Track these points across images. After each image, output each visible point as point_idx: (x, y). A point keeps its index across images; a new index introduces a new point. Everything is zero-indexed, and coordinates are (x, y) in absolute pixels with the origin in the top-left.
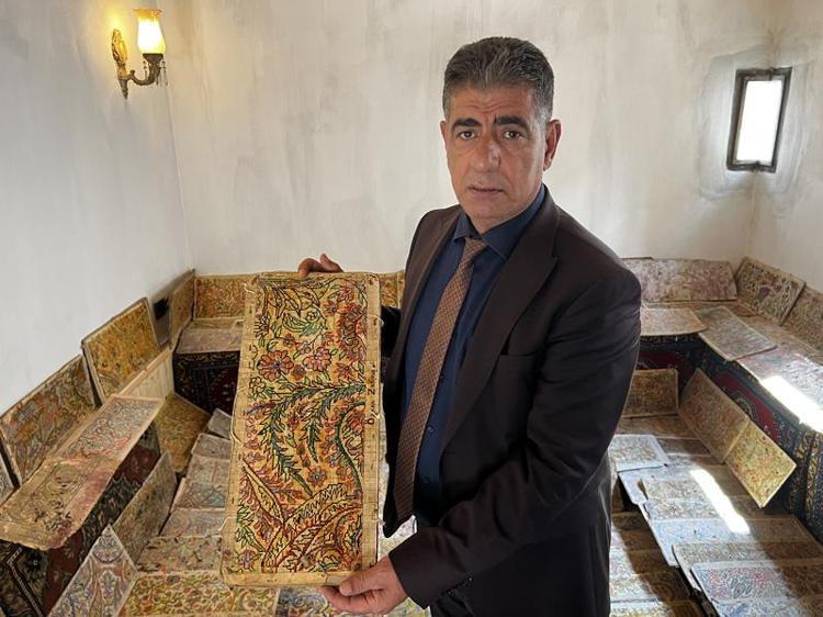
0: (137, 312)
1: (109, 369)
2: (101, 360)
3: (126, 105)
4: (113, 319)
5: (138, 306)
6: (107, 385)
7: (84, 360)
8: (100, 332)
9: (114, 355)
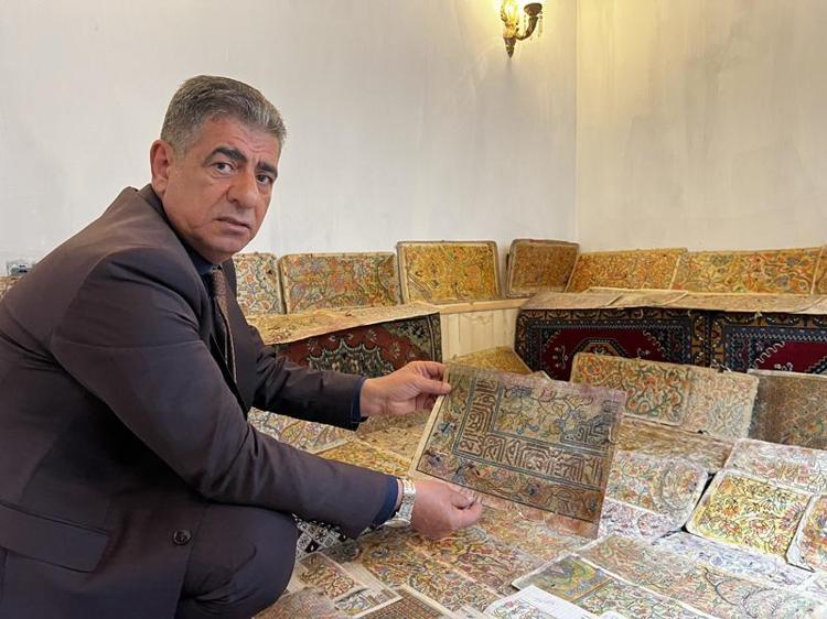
0: (477, 249)
1: (423, 279)
2: (416, 268)
3: (509, 63)
4: (443, 242)
5: (481, 245)
6: (414, 292)
7: (395, 259)
8: (423, 245)
9: (434, 272)
